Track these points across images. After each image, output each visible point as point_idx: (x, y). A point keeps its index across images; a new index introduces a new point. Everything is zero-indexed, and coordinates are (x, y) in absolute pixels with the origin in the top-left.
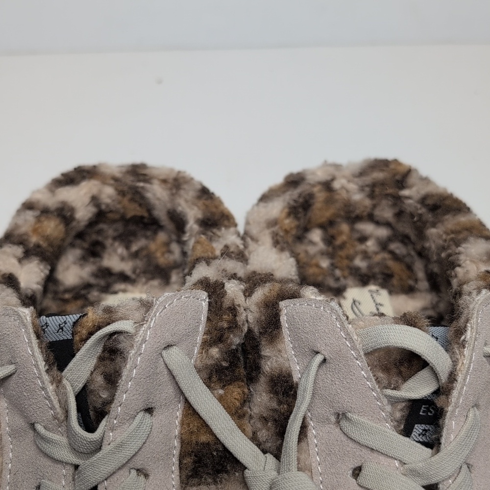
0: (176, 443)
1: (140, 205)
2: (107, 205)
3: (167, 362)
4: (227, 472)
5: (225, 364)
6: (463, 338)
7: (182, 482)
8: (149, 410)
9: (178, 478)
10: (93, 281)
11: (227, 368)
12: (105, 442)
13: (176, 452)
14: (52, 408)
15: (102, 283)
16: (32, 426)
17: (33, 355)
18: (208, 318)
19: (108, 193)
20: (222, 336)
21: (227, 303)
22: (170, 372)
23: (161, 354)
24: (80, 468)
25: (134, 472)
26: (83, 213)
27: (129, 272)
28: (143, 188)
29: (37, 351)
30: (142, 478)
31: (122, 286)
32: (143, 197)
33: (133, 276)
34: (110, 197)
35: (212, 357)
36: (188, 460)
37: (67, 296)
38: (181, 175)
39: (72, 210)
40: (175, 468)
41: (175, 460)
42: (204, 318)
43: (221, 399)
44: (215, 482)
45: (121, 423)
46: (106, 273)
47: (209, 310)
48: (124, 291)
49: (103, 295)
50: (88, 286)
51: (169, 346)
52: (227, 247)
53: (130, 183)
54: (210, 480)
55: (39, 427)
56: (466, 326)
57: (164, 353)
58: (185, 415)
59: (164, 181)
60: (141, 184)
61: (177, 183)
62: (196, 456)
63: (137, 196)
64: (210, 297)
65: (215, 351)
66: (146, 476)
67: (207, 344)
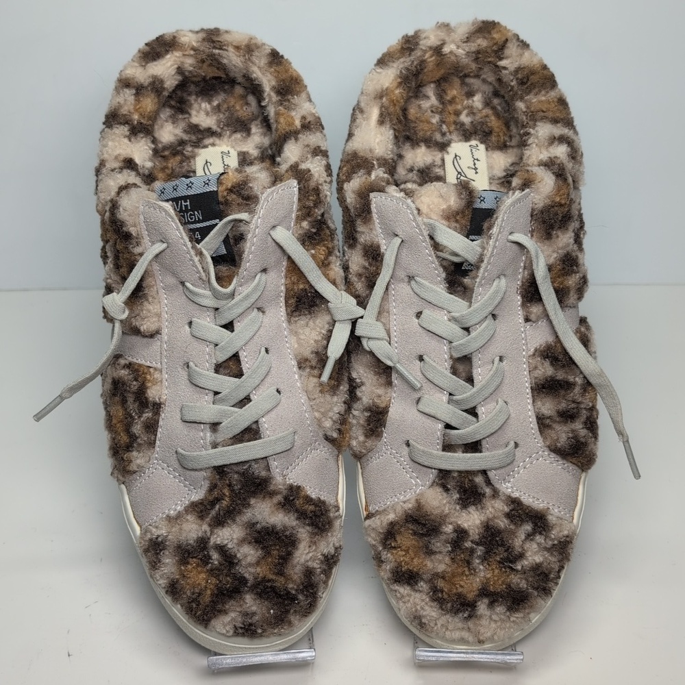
0: (283, 288)
1: (218, 69)
2: (190, 72)
3: (274, 238)
4: (317, 305)
5: (314, 230)
6: (491, 232)
7: (288, 314)
8: (264, 271)
9: (285, 311)
10: (185, 137)
11: (315, 233)
12: (236, 294)
13: (283, 294)
14: (198, 272)
15: (194, 138)
16: (183, 283)
17: (182, 238)
18: (299, 199)
19: (189, 63)
20: (310, 212)
21: (312, 184)
22: (277, 244)
23: (269, 234)
24: (220, 310)
25: (256, 310)
26: (171, 83)
27: (215, 128)
28: (219, 54)
29: (184, 234)
30: (261, 314)
31: (211, 140)
32: (220, 63)
33: (219, 130)
34: (191, 65)
35: (303, 228)
36: (292, 301)
37: (166, 153)
38: (253, 41)
39: (162, 82)
40: (283, 304)
41: (282, 299)
42: (296, 199)
43: (313, 256)
44: (310, 313)
45: (247, 282)
46: (194, 129)
47: (299, 193)
48: (213, 145)
49: (196, 150)
50: (182, 143)
51: (274, 227)
52: (304, 118)
53: (207, 50)
54: (307, 313)
55: (188, 284)
56: (494, 224)
57: (272, 233)
58: (288, 271)
59: (237, 48)
60: (217, 51)
61: (249, 49)
62: (297, 298)
63: (215, 61)
64: (299, 184)
65: (305, 224)
66: (263, 312)
67: (299, 219)
